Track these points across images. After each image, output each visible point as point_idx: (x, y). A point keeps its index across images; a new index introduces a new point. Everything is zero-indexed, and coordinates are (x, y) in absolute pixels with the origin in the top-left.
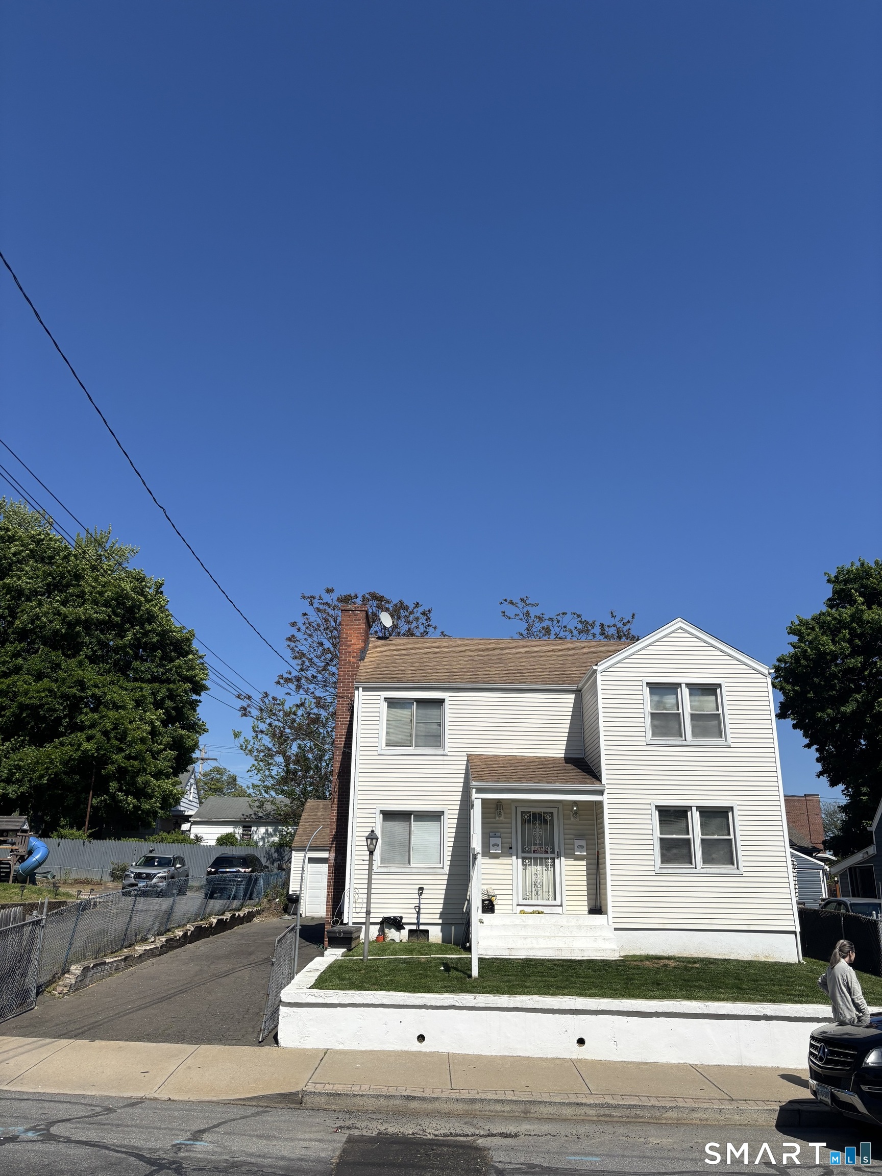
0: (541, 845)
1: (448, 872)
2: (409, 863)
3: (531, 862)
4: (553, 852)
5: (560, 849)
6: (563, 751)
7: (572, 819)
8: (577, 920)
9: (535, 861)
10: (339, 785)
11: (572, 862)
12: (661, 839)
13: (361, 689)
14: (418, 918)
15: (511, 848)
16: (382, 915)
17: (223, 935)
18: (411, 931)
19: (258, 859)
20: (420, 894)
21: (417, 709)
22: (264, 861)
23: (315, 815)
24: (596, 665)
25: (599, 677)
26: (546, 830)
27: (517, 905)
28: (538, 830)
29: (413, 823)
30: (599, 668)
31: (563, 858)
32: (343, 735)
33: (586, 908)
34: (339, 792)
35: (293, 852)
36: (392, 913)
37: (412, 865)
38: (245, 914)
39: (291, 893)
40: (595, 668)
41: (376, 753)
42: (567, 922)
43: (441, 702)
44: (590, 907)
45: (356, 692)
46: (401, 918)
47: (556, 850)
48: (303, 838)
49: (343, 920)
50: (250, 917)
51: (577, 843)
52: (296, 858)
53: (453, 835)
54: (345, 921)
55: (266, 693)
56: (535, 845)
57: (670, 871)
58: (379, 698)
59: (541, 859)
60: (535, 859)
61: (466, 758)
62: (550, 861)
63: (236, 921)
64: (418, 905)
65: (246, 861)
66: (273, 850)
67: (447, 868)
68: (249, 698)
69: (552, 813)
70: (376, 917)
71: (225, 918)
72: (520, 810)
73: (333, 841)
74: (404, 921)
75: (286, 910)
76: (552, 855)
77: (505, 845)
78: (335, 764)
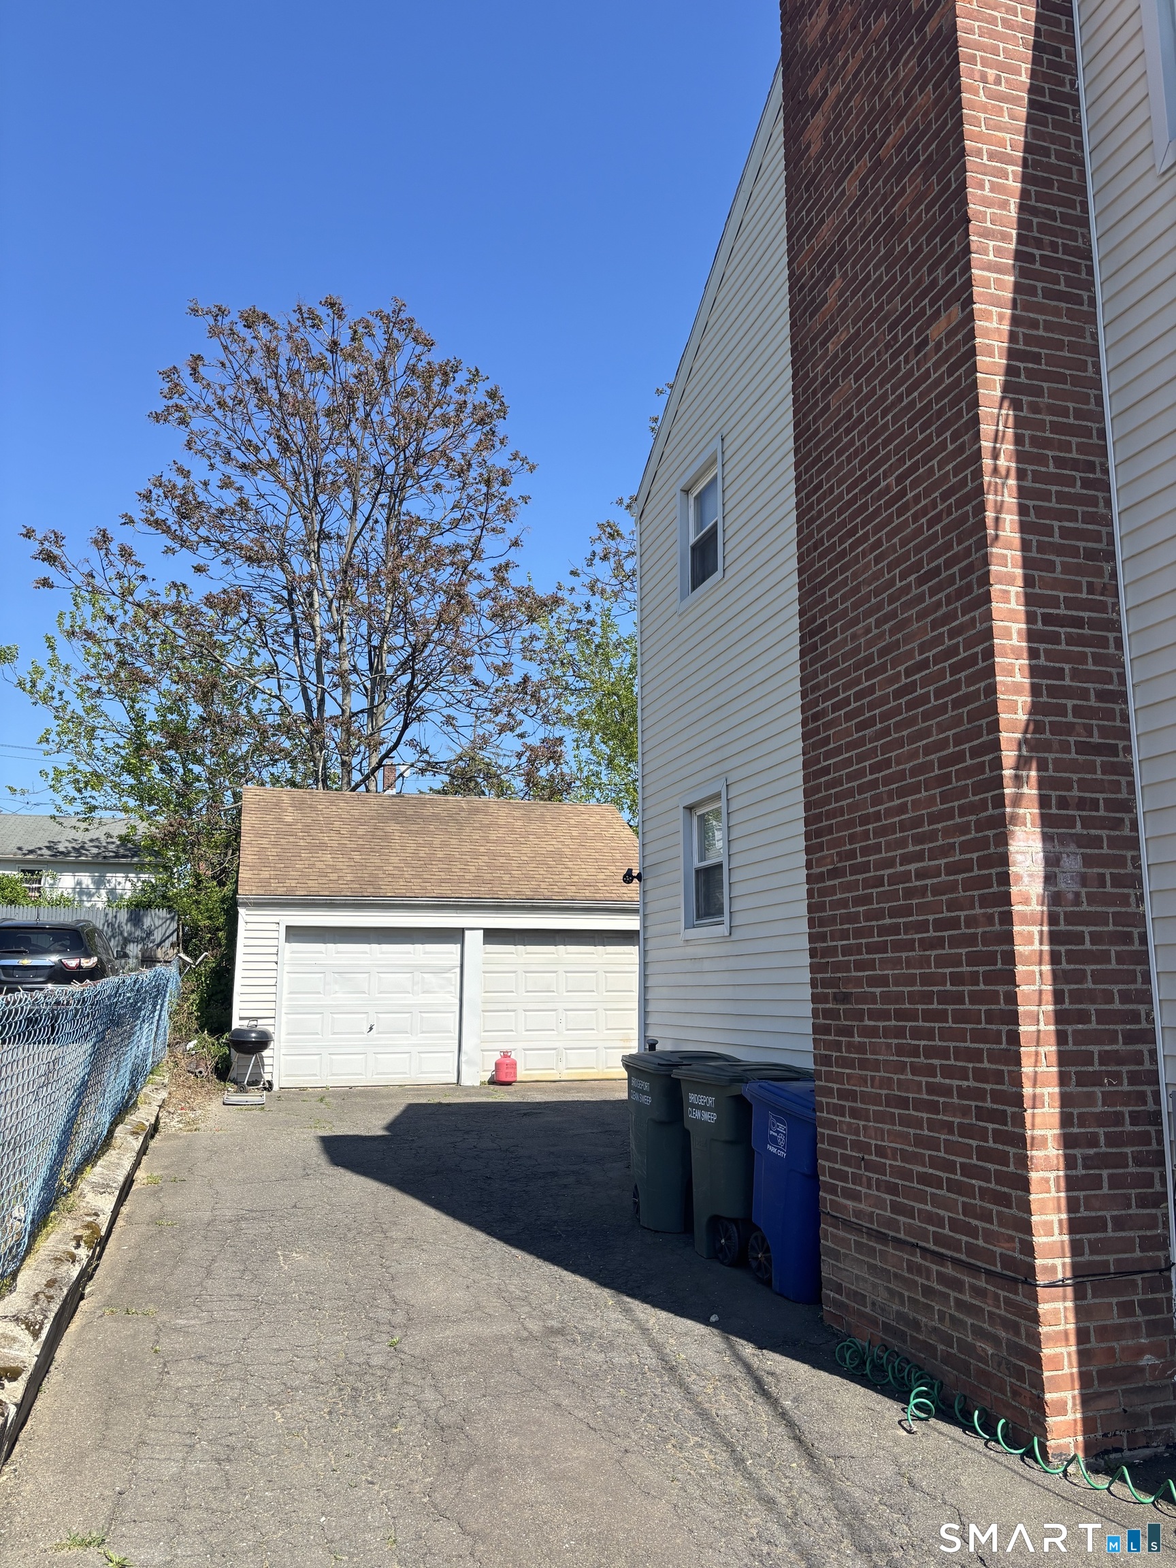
35: (242, 912)
48: (265, 874)
52: (250, 926)
65: (80, 938)
78: (988, 316)
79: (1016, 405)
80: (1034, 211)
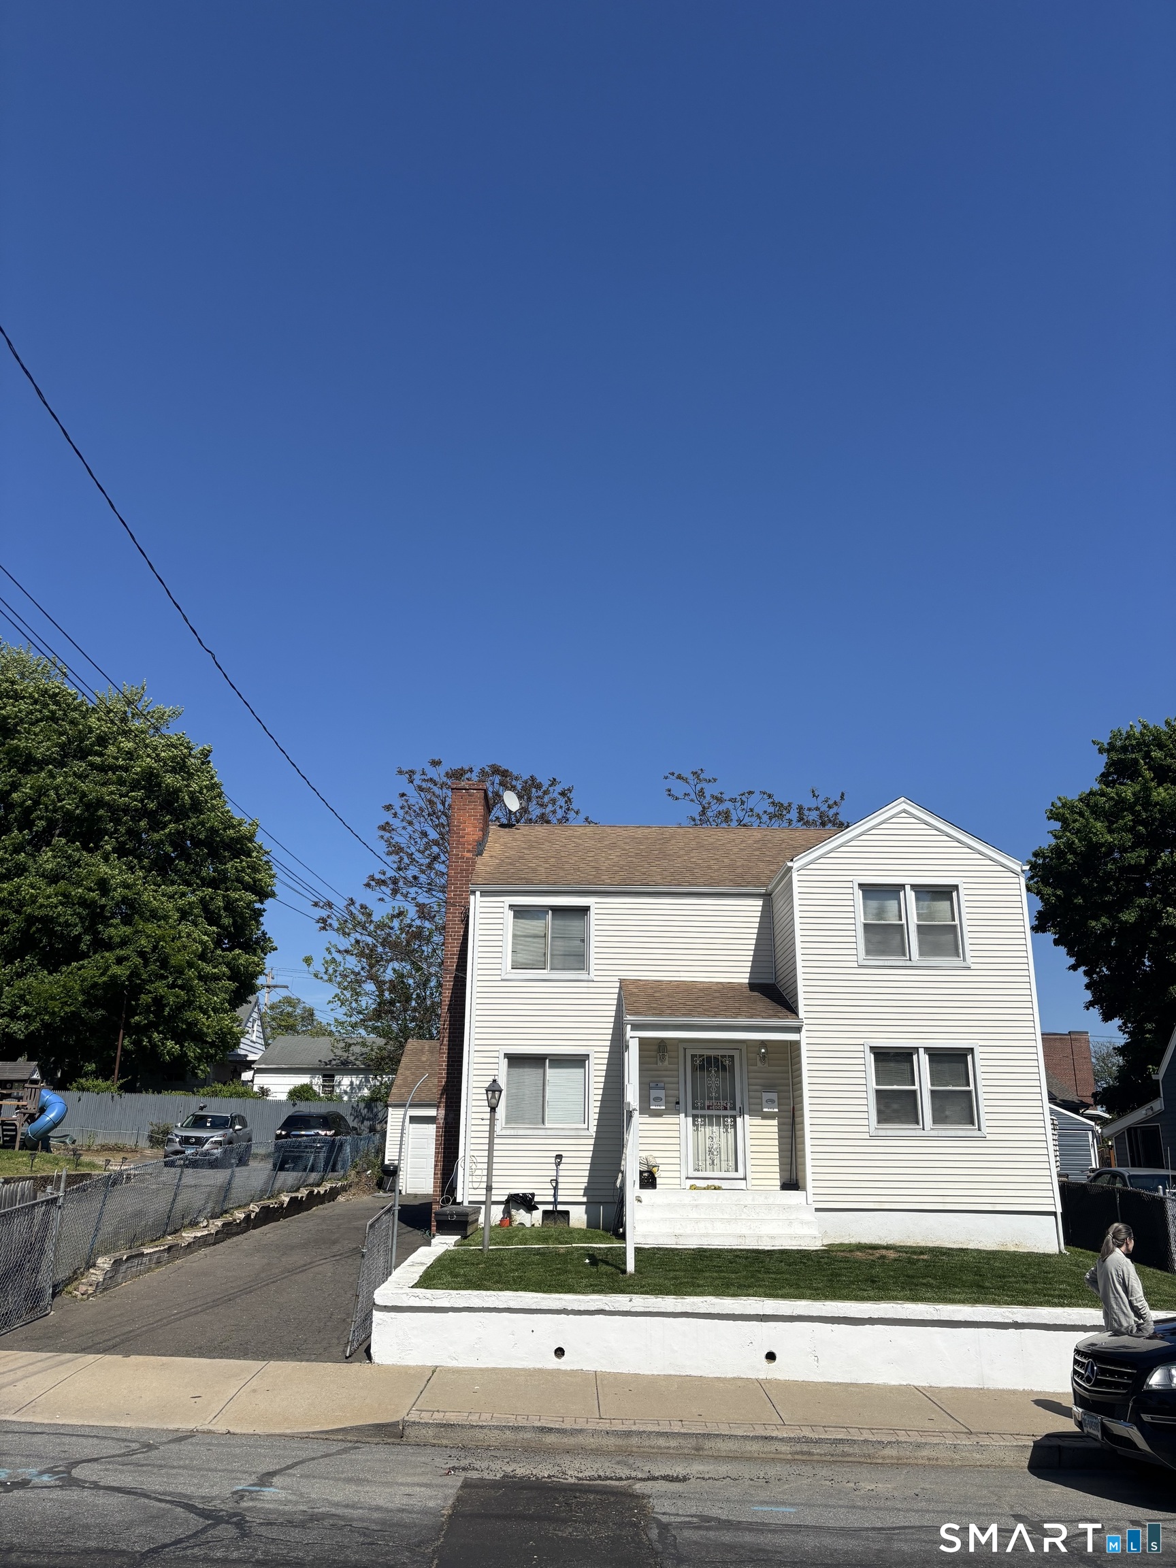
0: (717, 1099)
1: (594, 1134)
2: (543, 1122)
3: (705, 1121)
4: (734, 1108)
5: (742, 1103)
6: (748, 975)
7: (759, 1063)
8: (766, 1198)
9: (711, 1120)
10: (450, 1021)
11: (759, 1121)
12: (878, 1091)
13: (478, 893)
14: (555, 1195)
15: (678, 1103)
16: (508, 1192)
17: (298, 1218)
18: (545, 1213)
19: (342, 1118)
20: (558, 1164)
21: (553, 919)
22: (352, 1123)
23: (419, 1060)
24: (792, 860)
25: (795, 877)
26: (724, 1079)
27: (687, 1178)
28: (713, 1079)
29: (548, 1071)
30: (795, 865)
31: (746, 1117)
32: (455, 954)
33: (778, 1183)
34: (450, 1029)
35: (390, 1109)
36: (521, 1189)
37: (547, 1125)
38: (326, 1191)
39: (387, 1162)
40: (790, 864)
41: (499, 978)
42: (753, 1200)
43: (585, 910)
44: (783, 1181)
45: (472, 897)
46: (533, 1195)
47: (738, 1105)
48: (403, 1091)
49: (455, 1199)
50: (332, 1194)
51: (766, 1096)
52: (393, 1116)
53: (602, 1085)
54: (459, 1200)
55: (352, 900)
56: (710, 1098)
57: (889, 1133)
58: (501, 905)
59: (718, 1117)
60: (711, 1117)
61: (618, 985)
62: (729, 1121)
63: (315, 1200)
64: (555, 1178)
65: (327, 1121)
66: (362, 1105)
67: (593, 1130)
68: (330, 905)
69: (732, 1057)
70: (500, 1195)
71: (300, 1196)
72: (689, 1053)
73: (442, 1094)
74: (537, 1199)
75: (380, 1185)
76: (733, 1113)
77: (670, 1099)
78: (445, 993)
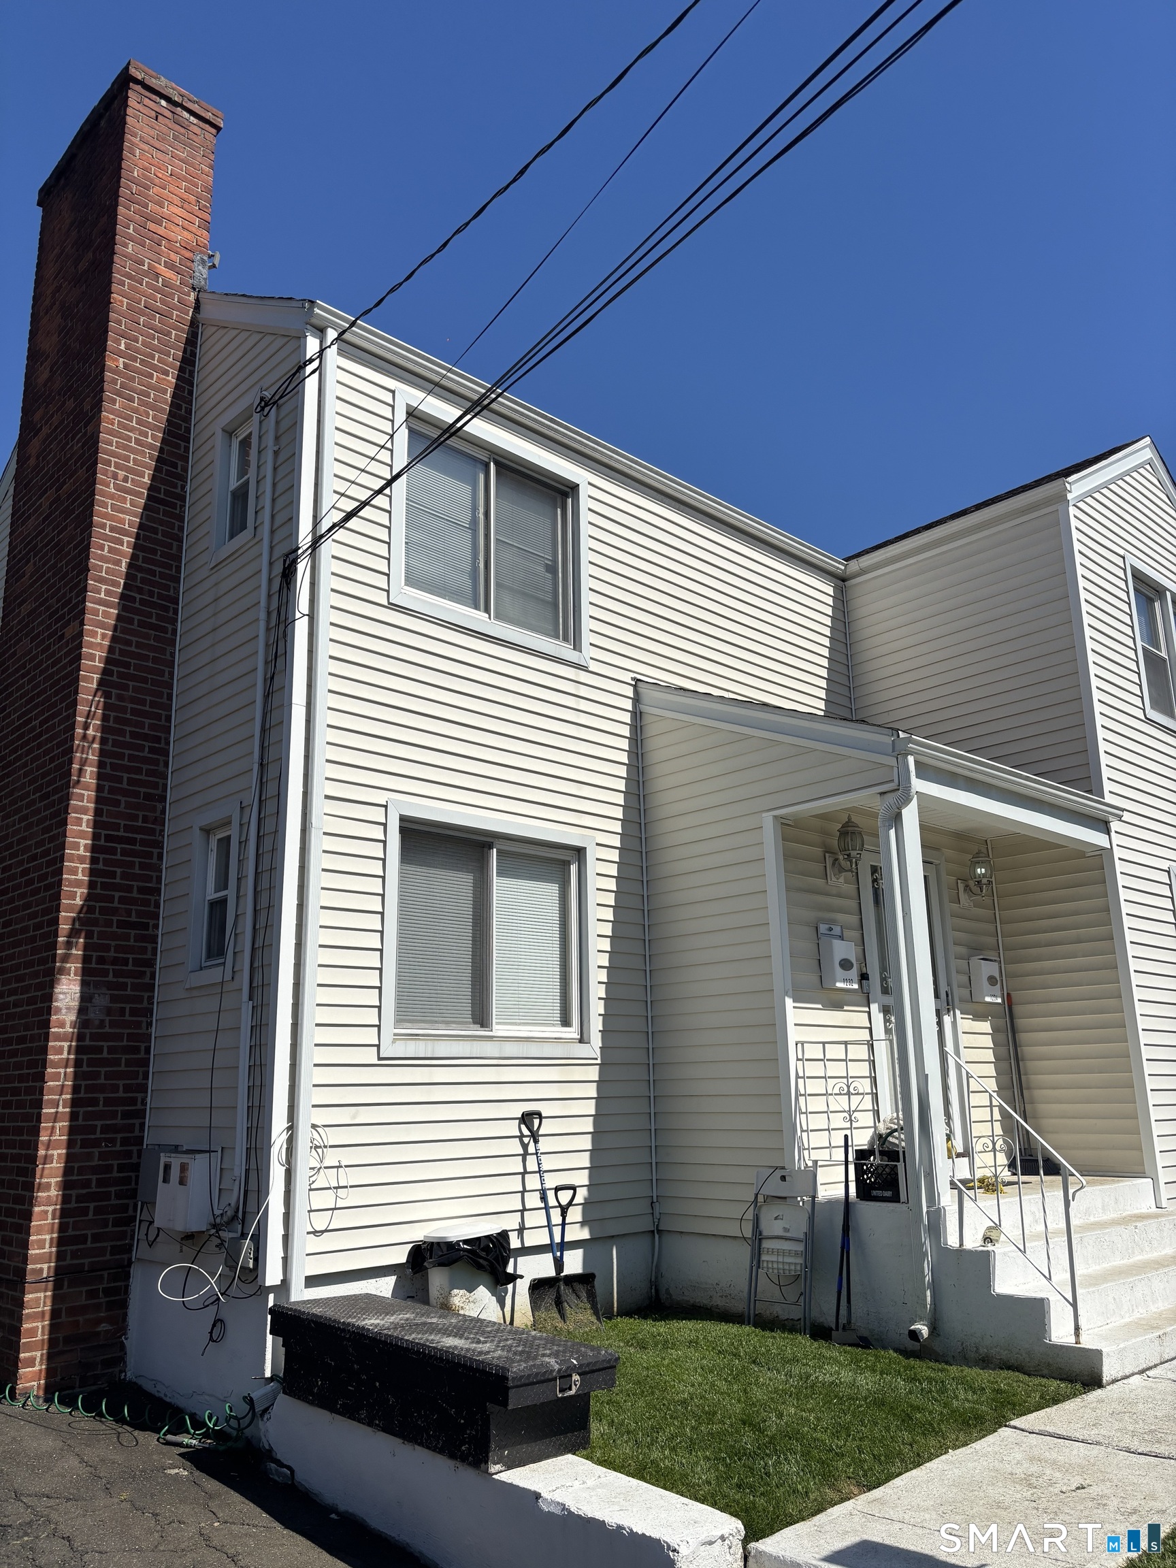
1: (600, 1054)
5: (949, 985)
13: (331, 338)
15: (866, 977)
18: (538, 1286)
21: (500, 487)
24: (1066, 480)
25: (1072, 518)
29: (495, 879)
30: (1071, 492)
31: (957, 1013)
37: (498, 1030)
40: (1065, 485)
41: (383, 598)
43: (570, 492)
46: (499, 1235)
47: (943, 987)
58: (388, 399)
67: (595, 1046)
70: (384, 1245)
74: (510, 1245)
78: (94, 634)
79: (107, 695)
80: (139, 569)
